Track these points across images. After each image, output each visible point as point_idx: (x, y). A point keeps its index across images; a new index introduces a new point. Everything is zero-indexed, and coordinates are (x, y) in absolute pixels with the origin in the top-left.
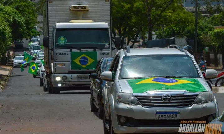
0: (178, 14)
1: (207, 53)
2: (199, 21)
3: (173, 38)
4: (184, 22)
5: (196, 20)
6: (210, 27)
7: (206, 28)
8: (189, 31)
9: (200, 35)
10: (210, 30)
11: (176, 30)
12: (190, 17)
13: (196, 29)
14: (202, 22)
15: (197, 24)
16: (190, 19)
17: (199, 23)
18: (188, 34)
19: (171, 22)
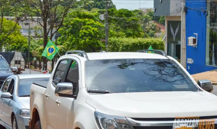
0: (17, 38)
1: (35, 61)
2: (31, 42)
3: (13, 52)
4: (21, 42)
5: (29, 41)
6: (37, 46)
7: (35, 46)
8: (25, 47)
9: (32, 50)
10: (37, 47)
11: (17, 46)
12: (25, 39)
13: (29, 46)
14: (32, 43)
15: (29, 43)
16: (24, 41)
17: (30, 43)
18: (25, 49)
19: (13, 42)
